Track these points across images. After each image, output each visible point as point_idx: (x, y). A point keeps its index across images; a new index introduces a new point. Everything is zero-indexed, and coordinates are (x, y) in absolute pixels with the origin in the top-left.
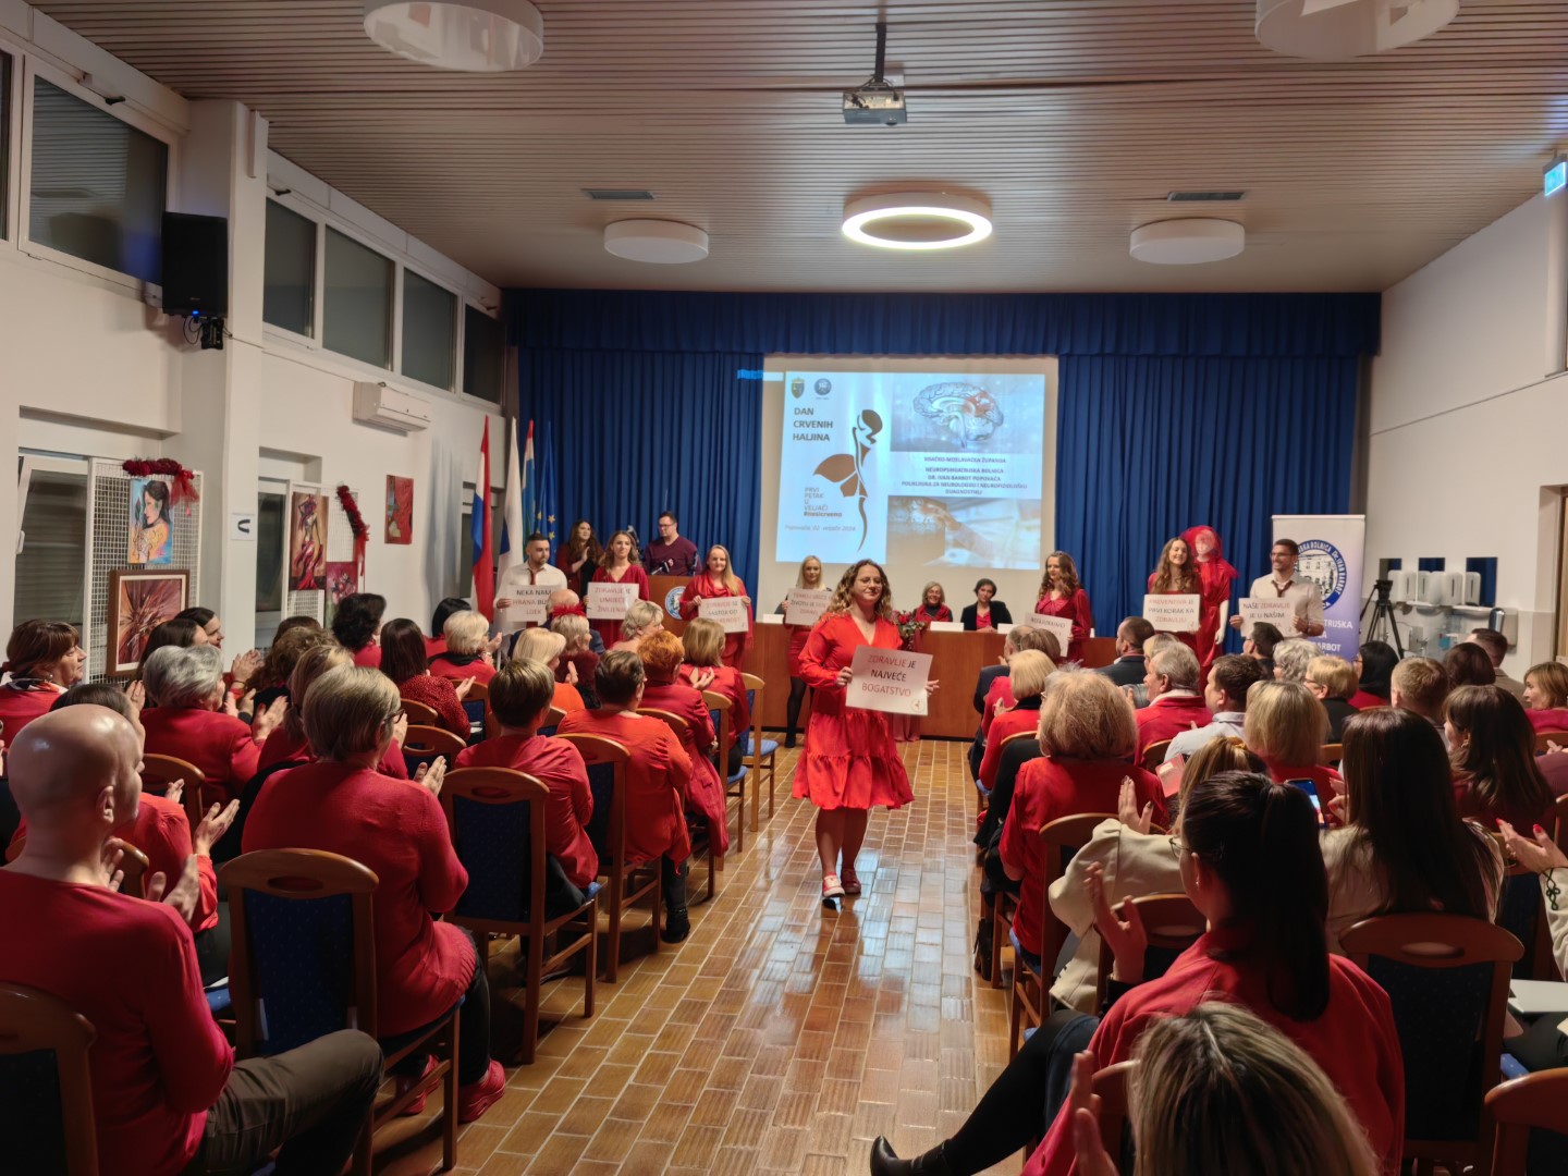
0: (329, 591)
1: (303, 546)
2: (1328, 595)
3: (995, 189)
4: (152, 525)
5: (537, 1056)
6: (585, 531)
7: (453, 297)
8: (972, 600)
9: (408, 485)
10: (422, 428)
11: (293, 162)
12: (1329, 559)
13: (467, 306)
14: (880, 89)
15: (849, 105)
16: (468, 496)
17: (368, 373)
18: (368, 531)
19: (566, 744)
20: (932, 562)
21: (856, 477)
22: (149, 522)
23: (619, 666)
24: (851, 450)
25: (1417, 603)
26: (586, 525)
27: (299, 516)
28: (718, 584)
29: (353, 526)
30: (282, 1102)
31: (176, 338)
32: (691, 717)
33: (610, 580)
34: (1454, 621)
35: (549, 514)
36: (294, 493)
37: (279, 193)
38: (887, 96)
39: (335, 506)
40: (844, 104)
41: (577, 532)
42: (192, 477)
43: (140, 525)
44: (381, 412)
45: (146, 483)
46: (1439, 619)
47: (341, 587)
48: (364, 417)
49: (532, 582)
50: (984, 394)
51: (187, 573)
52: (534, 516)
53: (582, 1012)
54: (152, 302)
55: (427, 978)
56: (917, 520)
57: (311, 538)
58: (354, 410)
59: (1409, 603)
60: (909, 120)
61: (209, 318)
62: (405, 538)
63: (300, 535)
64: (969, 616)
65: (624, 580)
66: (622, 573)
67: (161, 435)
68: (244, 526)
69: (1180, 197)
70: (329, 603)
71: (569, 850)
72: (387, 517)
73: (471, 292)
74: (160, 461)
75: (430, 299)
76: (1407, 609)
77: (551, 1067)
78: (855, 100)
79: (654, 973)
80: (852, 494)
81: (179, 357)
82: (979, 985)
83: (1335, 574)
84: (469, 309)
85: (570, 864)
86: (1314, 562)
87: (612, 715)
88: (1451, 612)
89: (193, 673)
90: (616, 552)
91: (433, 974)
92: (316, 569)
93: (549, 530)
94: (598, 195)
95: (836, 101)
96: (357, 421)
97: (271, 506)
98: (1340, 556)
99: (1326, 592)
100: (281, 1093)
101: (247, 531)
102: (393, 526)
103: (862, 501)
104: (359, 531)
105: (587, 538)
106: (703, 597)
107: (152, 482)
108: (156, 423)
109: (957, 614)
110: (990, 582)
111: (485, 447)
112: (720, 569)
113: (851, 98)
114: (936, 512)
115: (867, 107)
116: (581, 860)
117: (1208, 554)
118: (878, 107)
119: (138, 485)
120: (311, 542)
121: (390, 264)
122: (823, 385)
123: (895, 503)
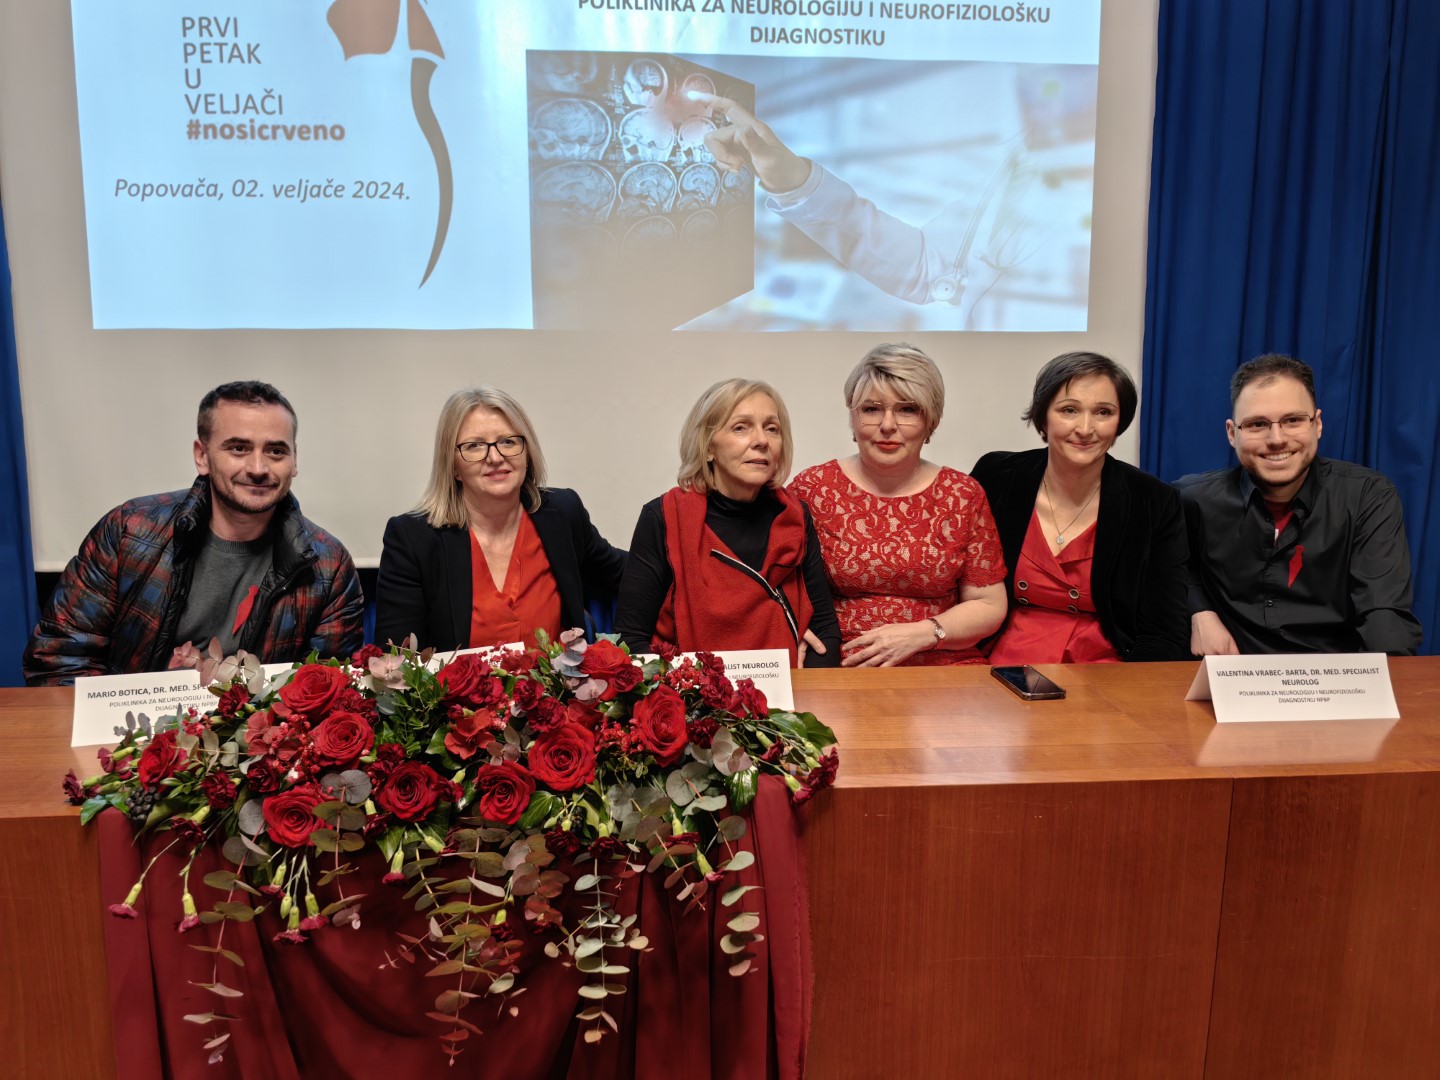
20: (709, 317)
56: (645, 153)
103: (422, 74)
123: (558, 84)
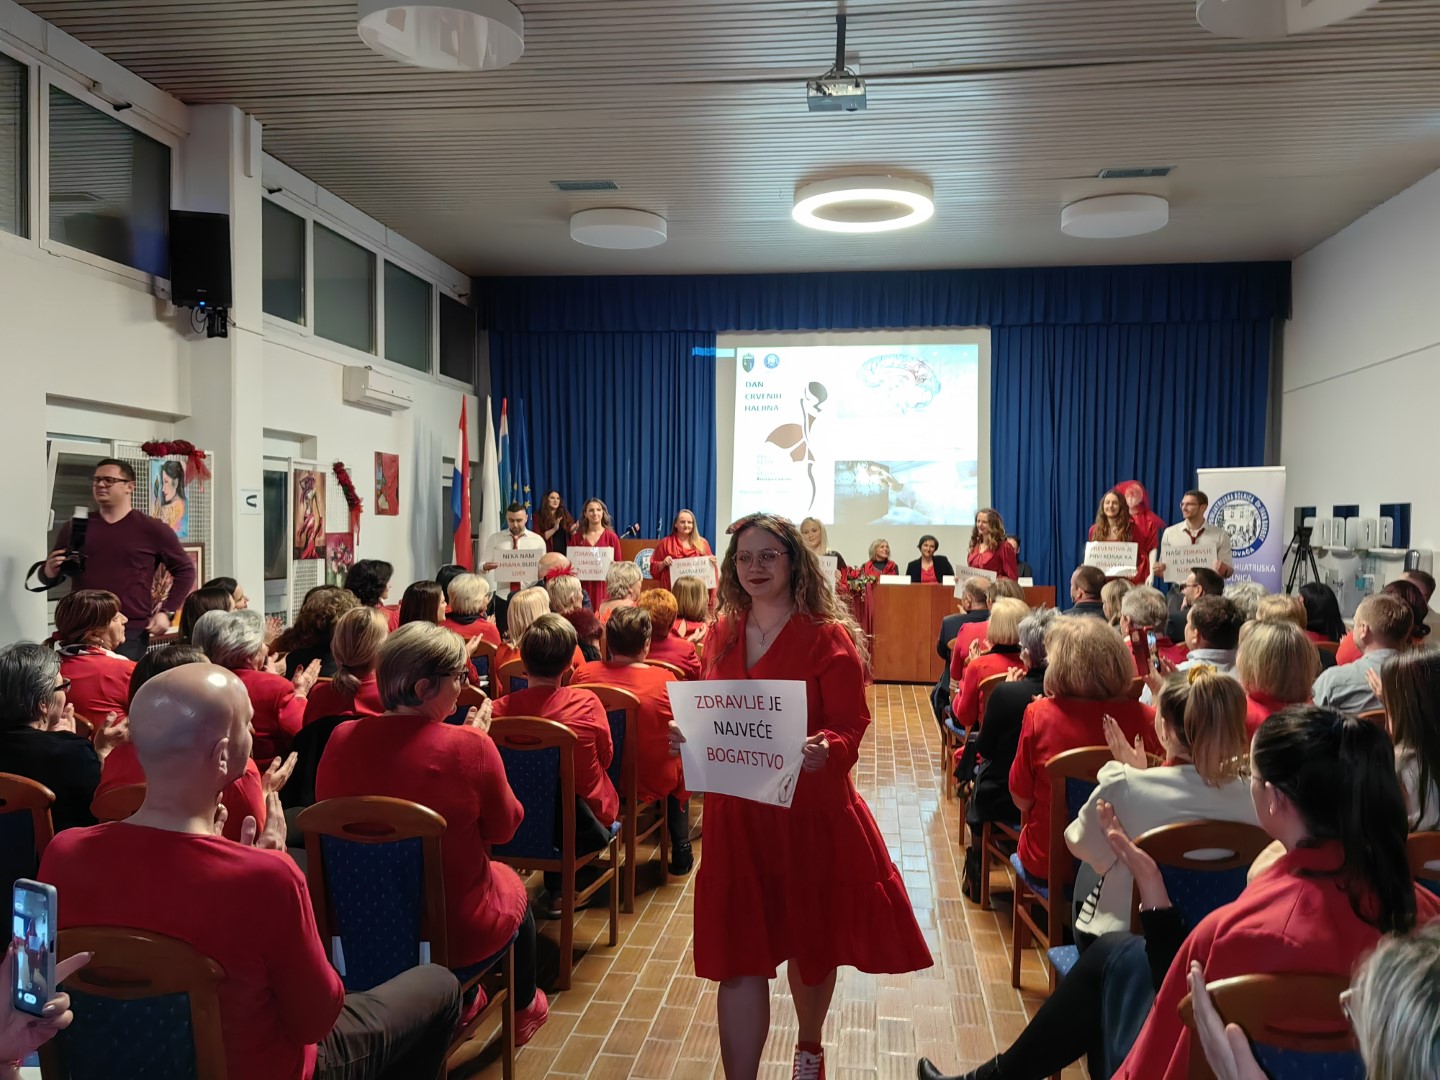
0: (329, 560)
1: (305, 518)
2: (1252, 542)
3: (937, 172)
4: (169, 502)
5: (573, 983)
6: (555, 500)
7: (429, 286)
8: (917, 555)
9: (394, 460)
10: (406, 408)
11: (283, 162)
12: (1253, 508)
13: (441, 294)
14: (842, 77)
15: (813, 93)
16: (449, 470)
17: (355, 358)
18: (362, 504)
19: (590, 694)
20: (877, 521)
21: (804, 444)
22: (168, 499)
23: (630, 621)
24: (799, 420)
25: (1332, 547)
26: (555, 495)
27: (301, 491)
28: (686, 545)
29: (348, 500)
30: (381, 1034)
31: (184, 329)
32: (686, 666)
33: (587, 544)
34: (1369, 563)
35: (524, 484)
36: (296, 470)
37: (271, 191)
38: (849, 84)
39: (332, 481)
40: (808, 93)
41: (548, 502)
42: (204, 457)
43: (159, 502)
44: (369, 393)
45: (163, 463)
46: (1355, 561)
47: (339, 555)
48: (353, 398)
49: (515, 547)
50: (922, 364)
51: (202, 545)
52: (510, 487)
53: (608, 942)
54: (161, 295)
55: (491, 914)
56: (862, 481)
57: (312, 511)
58: (344, 392)
59: (1325, 547)
60: (868, 107)
61: (214, 309)
62: (393, 510)
63: (302, 508)
64: (914, 569)
65: (599, 544)
66: (598, 538)
67: (173, 419)
68: (251, 501)
69: (1111, 174)
70: (329, 571)
71: (595, 792)
72: (376, 490)
73: (444, 281)
74: (175, 442)
75: (409, 288)
76: (1323, 553)
77: (586, 994)
78: (819, 89)
79: (667, 904)
80: (801, 459)
81: (187, 345)
82: (970, 907)
83: (1258, 522)
84: (443, 296)
85: (596, 805)
86: (1237, 512)
87: (624, 666)
88: (1367, 554)
89: (242, 634)
90: (590, 518)
91: (495, 910)
92: (317, 539)
93: (525, 500)
94: (565, 187)
95: (800, 91)
96: (347, 402)
97: (274, 483)
98: (1262, 505)
99: (1250, 539)
100: (379, 1026)
101: (254, 505)
102: (382, 499)
103: (810, 465)
104: (354, 504)
105: (556, 506)
106: (674, 557)
107: (169, 462)
108: (170, 408)
109: (903, 567)
110: (932, 538)
111: (463, 424)
112: (687, 531)
113: (815, 86)
114: (880, 474)
115: (830, 95)
116: (605, 802)
117: (1136, 507)
118: (840, 94)
119: (156, 465)
120: (311, 514)
121: (372, 256)
122: (772, 360)
123: (841, 467)
